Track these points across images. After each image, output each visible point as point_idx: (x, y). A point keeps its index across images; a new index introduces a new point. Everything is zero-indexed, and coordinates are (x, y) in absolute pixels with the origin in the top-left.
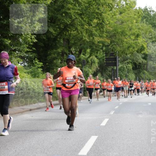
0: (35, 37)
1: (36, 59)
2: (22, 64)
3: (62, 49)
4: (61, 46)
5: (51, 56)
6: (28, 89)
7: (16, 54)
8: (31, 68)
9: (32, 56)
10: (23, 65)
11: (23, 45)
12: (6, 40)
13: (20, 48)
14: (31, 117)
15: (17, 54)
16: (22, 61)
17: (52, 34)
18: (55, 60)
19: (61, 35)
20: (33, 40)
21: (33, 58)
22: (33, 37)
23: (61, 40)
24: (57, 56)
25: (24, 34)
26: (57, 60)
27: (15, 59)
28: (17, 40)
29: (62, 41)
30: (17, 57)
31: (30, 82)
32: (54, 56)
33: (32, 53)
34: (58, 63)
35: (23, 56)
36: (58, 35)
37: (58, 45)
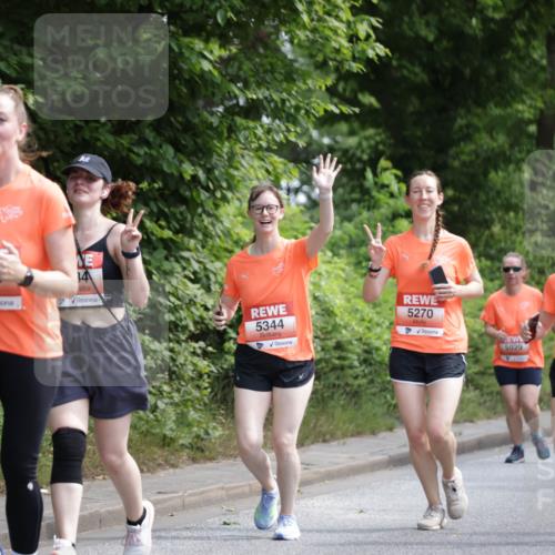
0: (374, 28)
1: (383, 163)
2: (297, 191)
3: (540, 105)
4: (533, 80)
5: (470, 147)
6: (331, 343)
7: (260, 132)
8: (349, 219)
9: (360, 144)
10: (302, 198)
11: (304, 76)
12: (198, 45)
13: (285, 95)
14: (353, 516)
15: (269, 131)
16: (296, 173)
17: (481, 12)
18: (496, 169)
19: (536, 17)
20: (361, 46)
21: (365, 157)
22: (363, 29)
23: (535, 43)
24: (512, 146)
25: (309, 13)
26: (511, 167)
27: (257, 163)
28: (266, 47)
29: (539, 53)
30: (268, 149)
31: (349, 301)
32: (495, 145)
33: (356, 125)
34: (516, 188)
35: (302, 144)
36: (517, 15)
37: (516, 77)
